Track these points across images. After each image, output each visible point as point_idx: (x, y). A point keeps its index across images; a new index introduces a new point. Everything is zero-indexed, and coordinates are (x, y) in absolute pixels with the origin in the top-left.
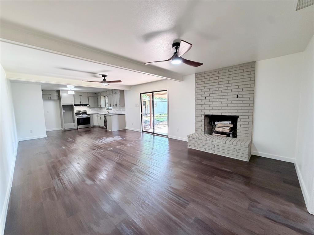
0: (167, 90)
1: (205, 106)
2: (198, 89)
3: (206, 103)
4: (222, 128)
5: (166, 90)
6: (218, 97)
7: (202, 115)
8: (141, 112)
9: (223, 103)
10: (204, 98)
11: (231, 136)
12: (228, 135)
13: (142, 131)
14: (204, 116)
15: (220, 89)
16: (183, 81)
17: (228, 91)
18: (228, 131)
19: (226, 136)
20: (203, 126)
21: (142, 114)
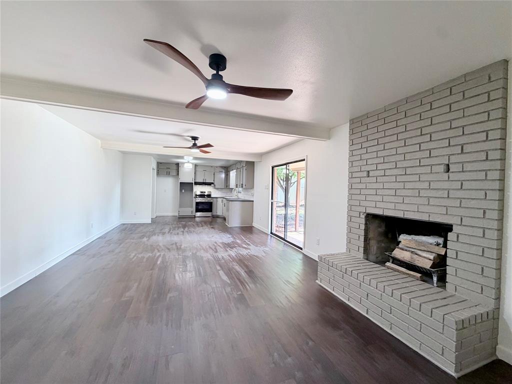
0: (306, 160)
1: (367, 192)
2: (354, 153)
3: (369, 186)
4: (412, 252)
5: (304, 160)
6: (396, 172)
7: (361, 214)
8: (272, 199)
9: (408, 185)
10: (365, 174)
11: (435, 279)
12: (426, 275)
13: (271, 233)
14: (364, 217)
15: (400, 151)
16: (329, 139)
17: (419, 155)
18: (427, 265)
19: (419, 275)
20: (362, 239)
21: (272, 203)
